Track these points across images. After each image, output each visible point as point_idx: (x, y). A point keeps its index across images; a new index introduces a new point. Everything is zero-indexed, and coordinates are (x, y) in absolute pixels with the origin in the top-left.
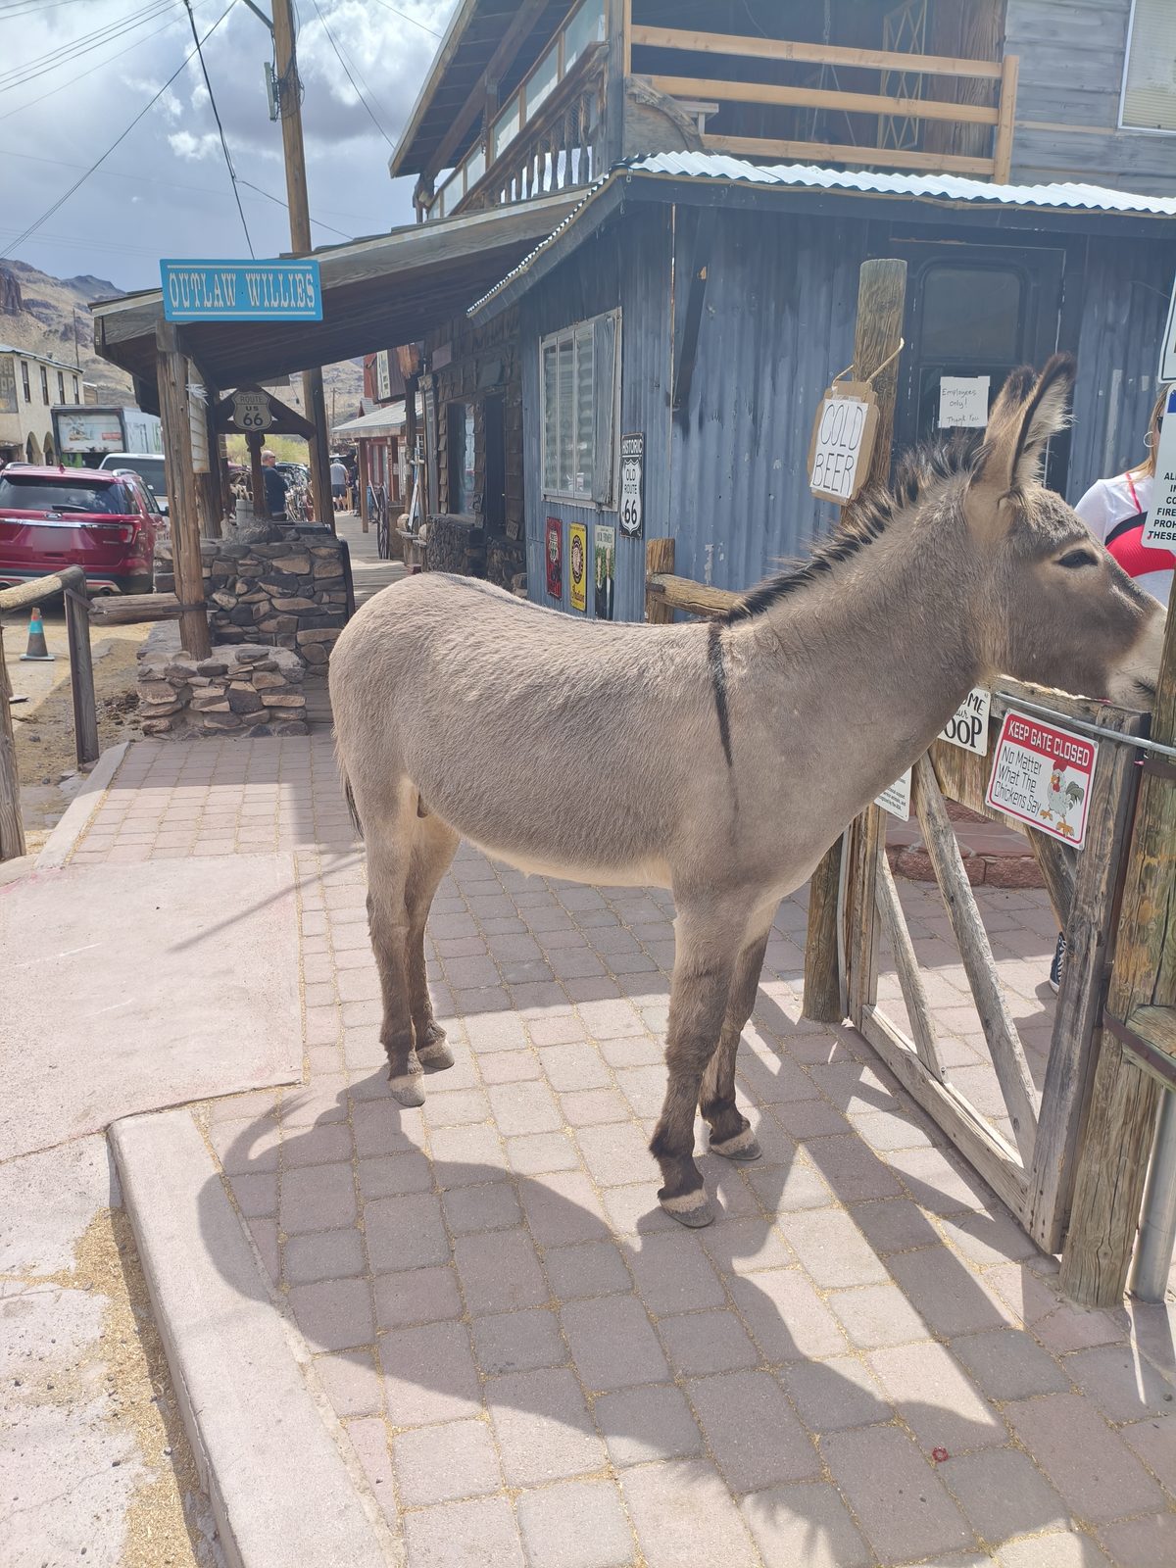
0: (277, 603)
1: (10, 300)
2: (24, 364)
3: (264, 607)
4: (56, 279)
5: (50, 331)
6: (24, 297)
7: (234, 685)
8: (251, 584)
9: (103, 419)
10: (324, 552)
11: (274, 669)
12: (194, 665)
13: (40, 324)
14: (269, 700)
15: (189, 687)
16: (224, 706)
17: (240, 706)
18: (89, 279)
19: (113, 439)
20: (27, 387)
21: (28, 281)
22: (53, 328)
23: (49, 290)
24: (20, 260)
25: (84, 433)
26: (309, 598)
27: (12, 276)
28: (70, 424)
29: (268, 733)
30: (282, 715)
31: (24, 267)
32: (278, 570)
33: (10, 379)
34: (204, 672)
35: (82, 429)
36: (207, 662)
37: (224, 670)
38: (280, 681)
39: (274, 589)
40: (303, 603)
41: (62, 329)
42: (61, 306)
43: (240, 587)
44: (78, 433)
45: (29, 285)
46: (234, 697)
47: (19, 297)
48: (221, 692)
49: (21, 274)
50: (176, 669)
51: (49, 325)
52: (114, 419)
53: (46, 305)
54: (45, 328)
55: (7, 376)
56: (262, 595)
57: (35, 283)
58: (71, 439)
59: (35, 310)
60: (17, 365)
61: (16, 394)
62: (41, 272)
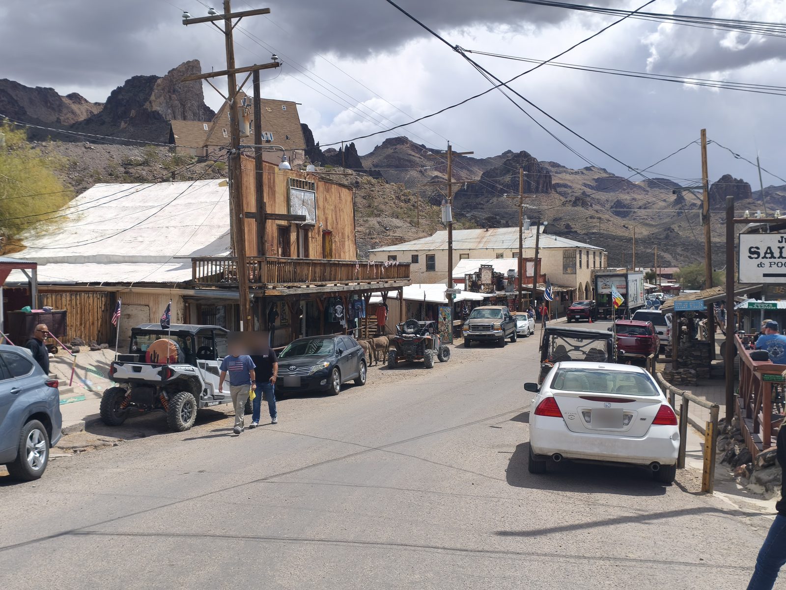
0: (693, 361)
1: (545, 185)
2: (580, 251)
3: (689, 362)
4: (573, 170)
5: (567, 201)
6: (553, 182)
7: (682, 376)
8: (687, 358)
9: (618, 279)
10: (704, 350)
11: (690, 373)
12: (675, 372)
13: (561, 198)
14: (689, 379)
15: (674, 376)
16: (680, 380)
17: (683, 380)
18: (592, 168)
19: (622, 288)
20: (580, 261)
21: (556, 173)
22: (568, 199)
23: (568, 177)
24: (553, 161)
25: (609, 285)
26: (700, 360)
27: (548, 172)
28: (602, 281)
29: (688, 386)
30: (692, 382)
31: (554, 165)
32: (693, 354)
33: (574, 259)
34: (677, 373)
35: (608, 283)
36: (677, 371)
37: (680, 373)
38: (691, 376)
39: (692, 358)
40: (699, 362)
41: (573, 199)
42: (574, 185)
43: (684, 358)
44: (606, 285)
45: (556, 175)
46: (682, 378)
47: (550, 182)
48: (679, 377)
49: (553, 169)
50: (671, 372)
51: (566, 198)
52: (623, 279)
53: (565, 186)
54: (563, 199)
55: (573, 258)
56: (689, 360)
57: (560, 173)
58: (602, 288)
59: (559, 189)
60: (578, 252)
61: (576, 265)
62: (564, 167)
